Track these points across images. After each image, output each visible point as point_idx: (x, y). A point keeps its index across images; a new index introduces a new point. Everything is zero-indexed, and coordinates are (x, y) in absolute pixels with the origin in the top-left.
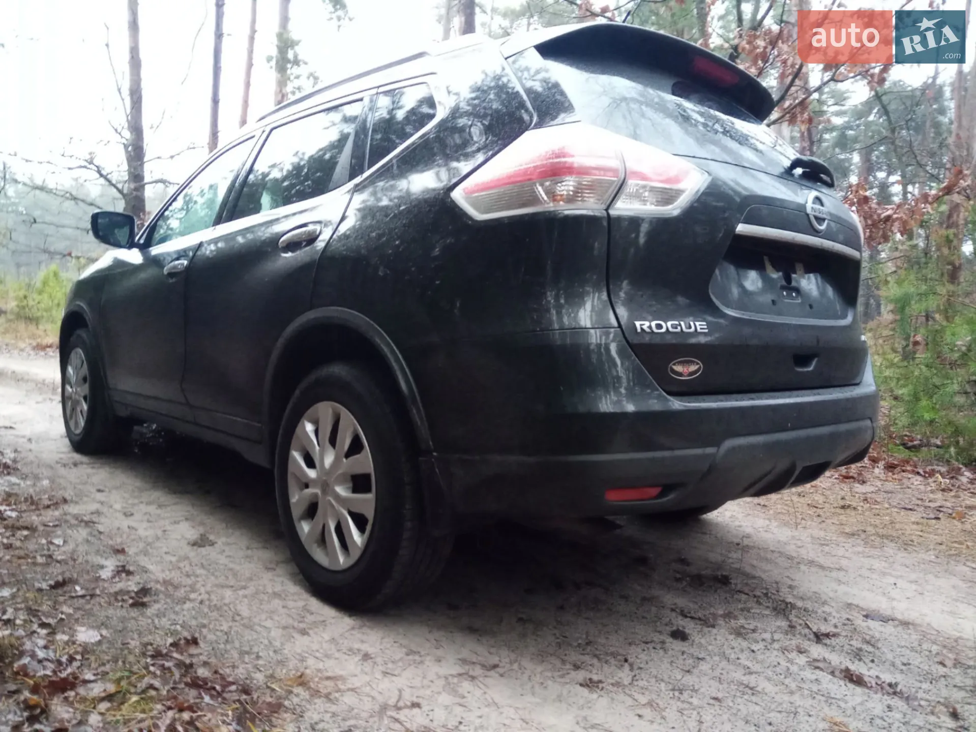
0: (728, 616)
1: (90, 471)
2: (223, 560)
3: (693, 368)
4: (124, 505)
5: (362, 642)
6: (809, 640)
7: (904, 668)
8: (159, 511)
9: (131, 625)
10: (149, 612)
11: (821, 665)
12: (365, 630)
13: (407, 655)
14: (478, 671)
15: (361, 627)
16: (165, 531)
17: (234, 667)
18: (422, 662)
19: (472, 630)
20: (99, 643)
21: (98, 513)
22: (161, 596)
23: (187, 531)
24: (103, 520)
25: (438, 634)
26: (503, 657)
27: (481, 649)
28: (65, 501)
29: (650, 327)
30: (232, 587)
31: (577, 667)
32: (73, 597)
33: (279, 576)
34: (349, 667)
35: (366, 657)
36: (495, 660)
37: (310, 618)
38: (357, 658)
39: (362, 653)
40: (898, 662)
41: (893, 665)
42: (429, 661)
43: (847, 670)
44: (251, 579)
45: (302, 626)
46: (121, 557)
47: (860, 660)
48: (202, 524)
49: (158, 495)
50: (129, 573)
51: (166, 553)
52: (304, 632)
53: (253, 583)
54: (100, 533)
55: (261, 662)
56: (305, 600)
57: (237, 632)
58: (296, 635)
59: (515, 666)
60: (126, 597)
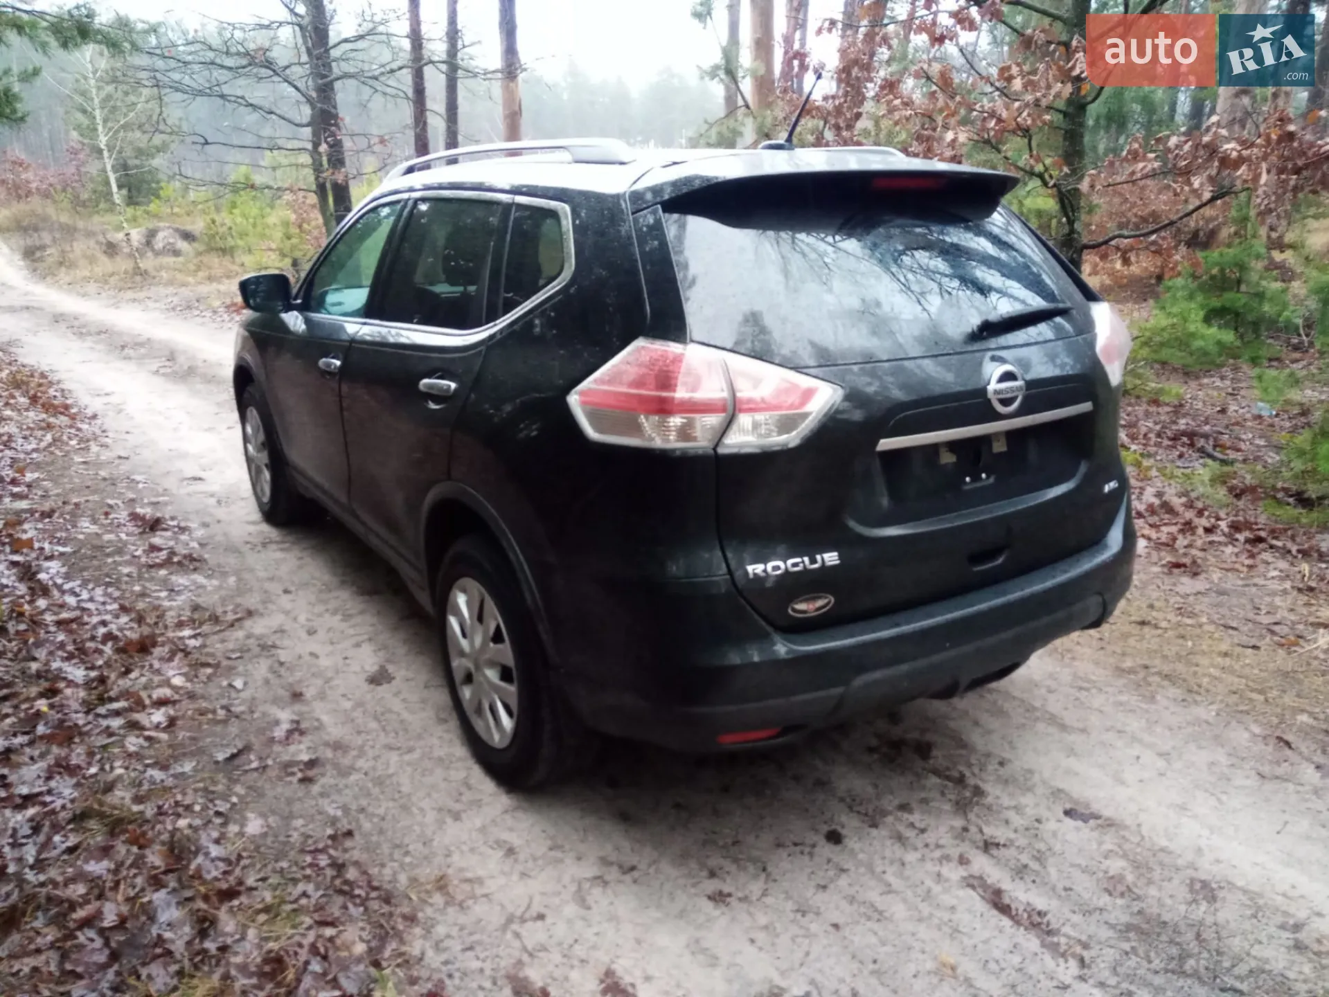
0: (904, 807)
1: (279, 555)
2: (396, 705)
3: (820, 603)
4: (310, 617)
5: (511, 830)
6: (977, 848)
7: (1063, 893)
8: (344, 625)
9: (297, 807)
10: (316, 789)
11: (975, 883)
12: (520, 814)
13: (551, 849)
14: (613, 874)
15: (516, 809)
16: (346, 658)
17: (383, 865)
18: (561, 861)
19: (625, 818)
20: (265, 835)
21: (281, 631)
22: (328, 767)
23: (368, 659)
24: (286, 642)
25: (590, 821)
26: (643, 857)
27: (626, 845)
28: (250, 613)
29: (765, 571)
30: (399, 749)
31: (712, 874)
32: (246, 771)
33: (448, 731)
34: (489, 865)
35: (511, 851)
36: (634, 860)
37: (468, 796)
38: (500, 853)
39: (508, 846)
40: (1060, 886)
41: (1054, 889)
42: (569, 860)
43: (998, 893)
44: (419, 737)
45: (458, 807)
46: (298, 707)
47: (1021, 878)
48: (384, 647)
49: (345, 597)
50: (302, 733)
51: (344, 696)
52: (457, 817)
53: (422, 743)
54: (282, 664)
55: (408, 860)
56: (469, 769)
57: (393, 816)
58: (449, 820)
59: (652, 870)
60: (295, 769)
